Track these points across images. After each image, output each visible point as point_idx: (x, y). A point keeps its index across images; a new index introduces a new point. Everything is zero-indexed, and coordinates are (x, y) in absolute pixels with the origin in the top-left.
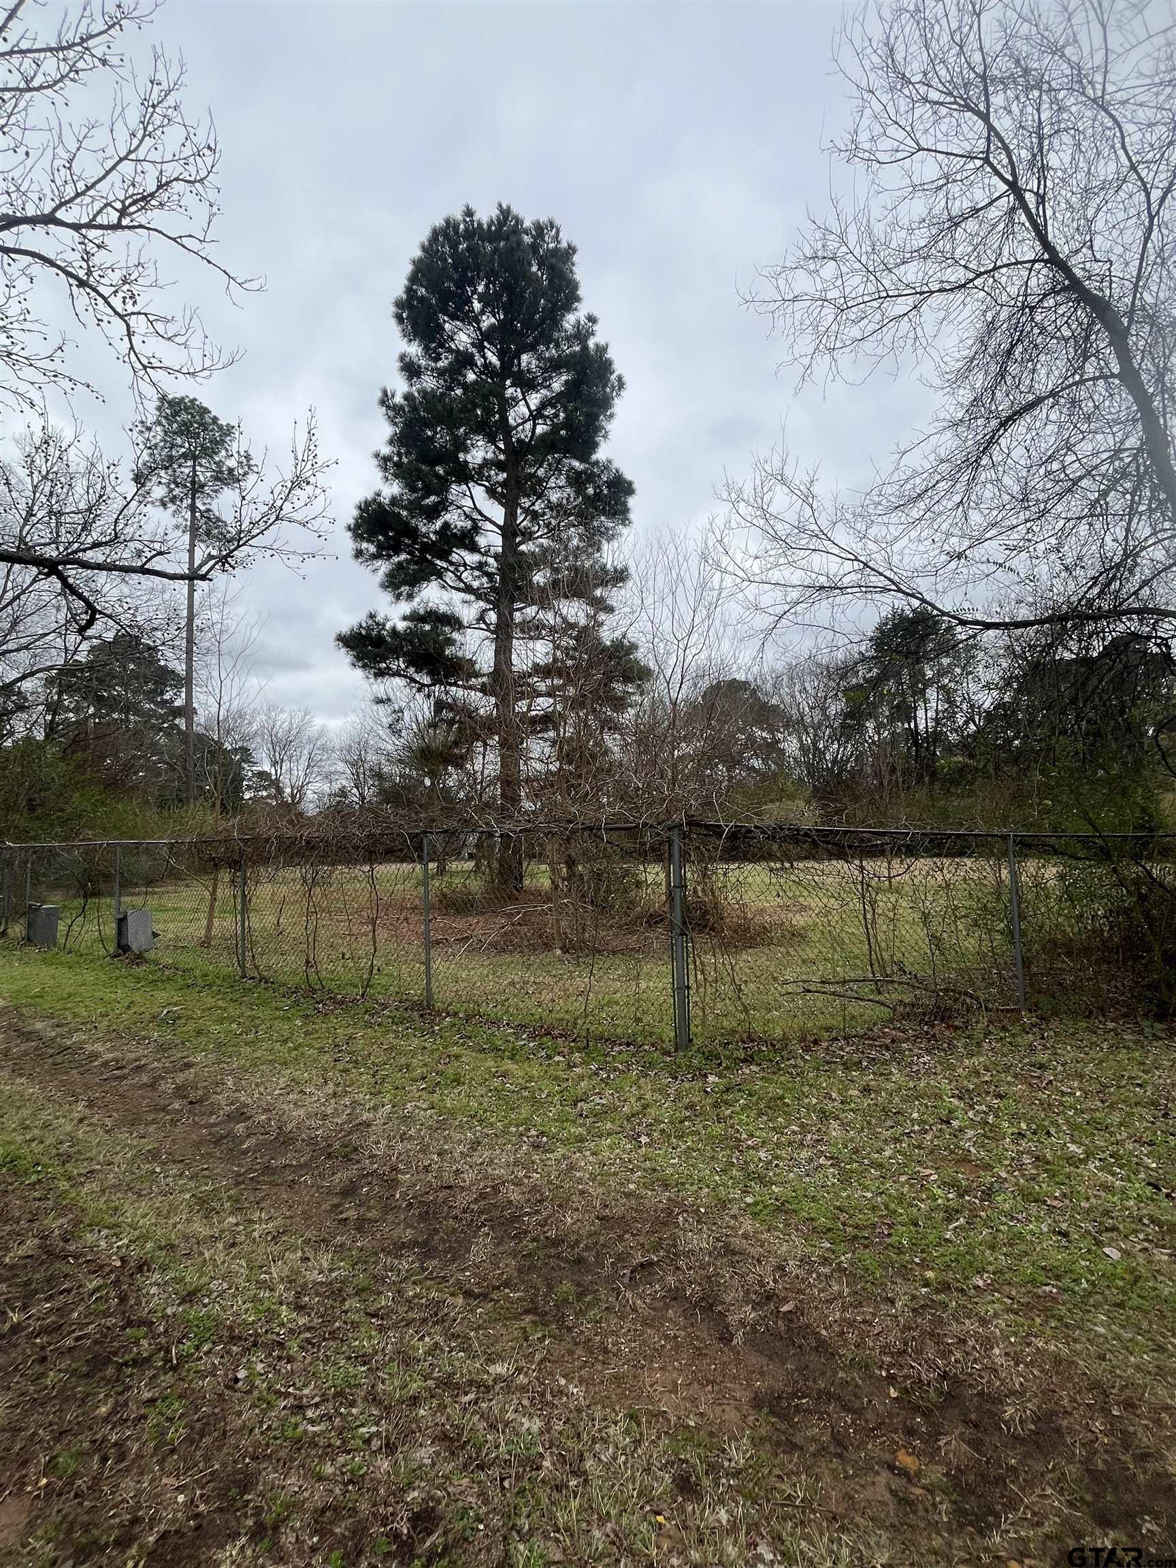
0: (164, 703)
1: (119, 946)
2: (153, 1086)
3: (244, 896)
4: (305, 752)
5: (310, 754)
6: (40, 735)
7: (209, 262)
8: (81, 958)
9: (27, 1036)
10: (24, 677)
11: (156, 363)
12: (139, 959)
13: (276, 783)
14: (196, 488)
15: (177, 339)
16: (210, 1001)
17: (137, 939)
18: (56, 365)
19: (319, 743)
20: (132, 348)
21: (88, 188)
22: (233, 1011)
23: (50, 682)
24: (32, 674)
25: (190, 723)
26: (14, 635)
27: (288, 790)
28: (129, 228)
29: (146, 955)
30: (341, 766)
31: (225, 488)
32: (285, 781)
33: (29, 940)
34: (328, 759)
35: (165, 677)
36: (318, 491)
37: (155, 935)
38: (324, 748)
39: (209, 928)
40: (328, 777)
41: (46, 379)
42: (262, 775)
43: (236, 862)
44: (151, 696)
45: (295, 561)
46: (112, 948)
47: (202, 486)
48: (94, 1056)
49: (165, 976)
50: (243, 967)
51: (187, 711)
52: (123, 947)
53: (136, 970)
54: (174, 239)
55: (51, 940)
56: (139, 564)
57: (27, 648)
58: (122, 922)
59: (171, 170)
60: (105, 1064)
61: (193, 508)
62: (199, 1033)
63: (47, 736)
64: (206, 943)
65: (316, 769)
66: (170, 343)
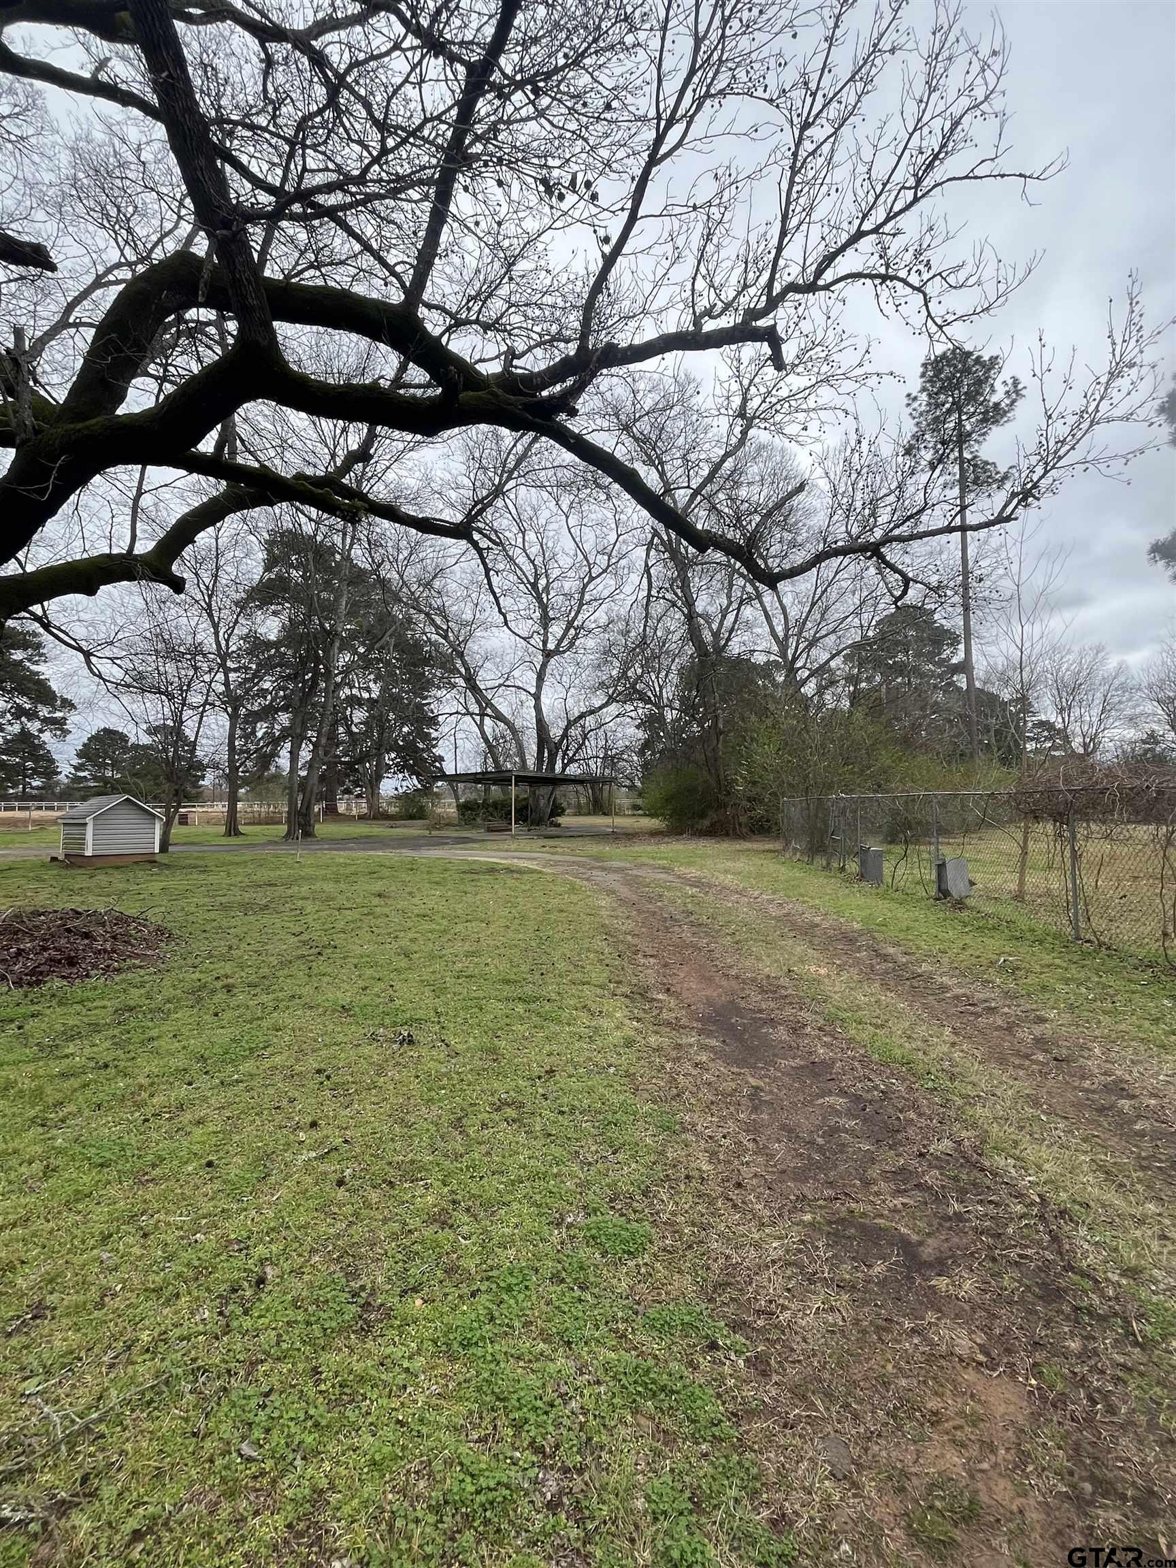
0: (942, 663)
1: (940, 890)
2: (1010, 1029)
3: (1073, 851)
4: (1098, 695)
5: (1105, 696)
6: (846, 704)
7: (1003, 176)
8: (905, 897)
9: (885, 958)
10: (833, 657)
11: (950, 318)
12: (960, 905)
13: (1064, 735)
14: (962, 438)
15: (970, 282)
16: (1047, 959)
17: (956, 887)
18: (867, 368)
19: (1116, 682)
20: (929, 315)
21: (884, 185)
22: (1073, 971)
23: (847, 658)
24: (838, 653)
25: (970, 681)
26: (823, 624)
27: (1079, 739)
28: (923, 196)
29: (968, 901)
30: (1150, 707)
31: (993, 427)
32: (1075, 728)
33: (862, 877)
34: (1129, 700)
35: (942, 638)
36: (1144, 370)
37: (972, 883)
38: (1123, 687)
39: (1022, 883)
40: (1132, 720)
41: (858, 385)
42: (1042, 724)
43: (1060, 814)
44: (930, 658)
45: (1117, 465)
46: (933, 891)
47: (969, 434)
48: (944, 988)
49: (988, 926)
50: (1076, 928)
51: (965, 667)
52: (944, 893)
53: (958, 914)
54: (967, 177)
55: (878, 878)
56: (946, 523)
57: (834, 631)
58: (941, 867)
59: (957, 110)
60: (957, 997)
61: (961, 460)
62: (1044, 988)
63: (852, 705)
64: (1019, 897)
65: (1113, 713)
66: (964, 289)
